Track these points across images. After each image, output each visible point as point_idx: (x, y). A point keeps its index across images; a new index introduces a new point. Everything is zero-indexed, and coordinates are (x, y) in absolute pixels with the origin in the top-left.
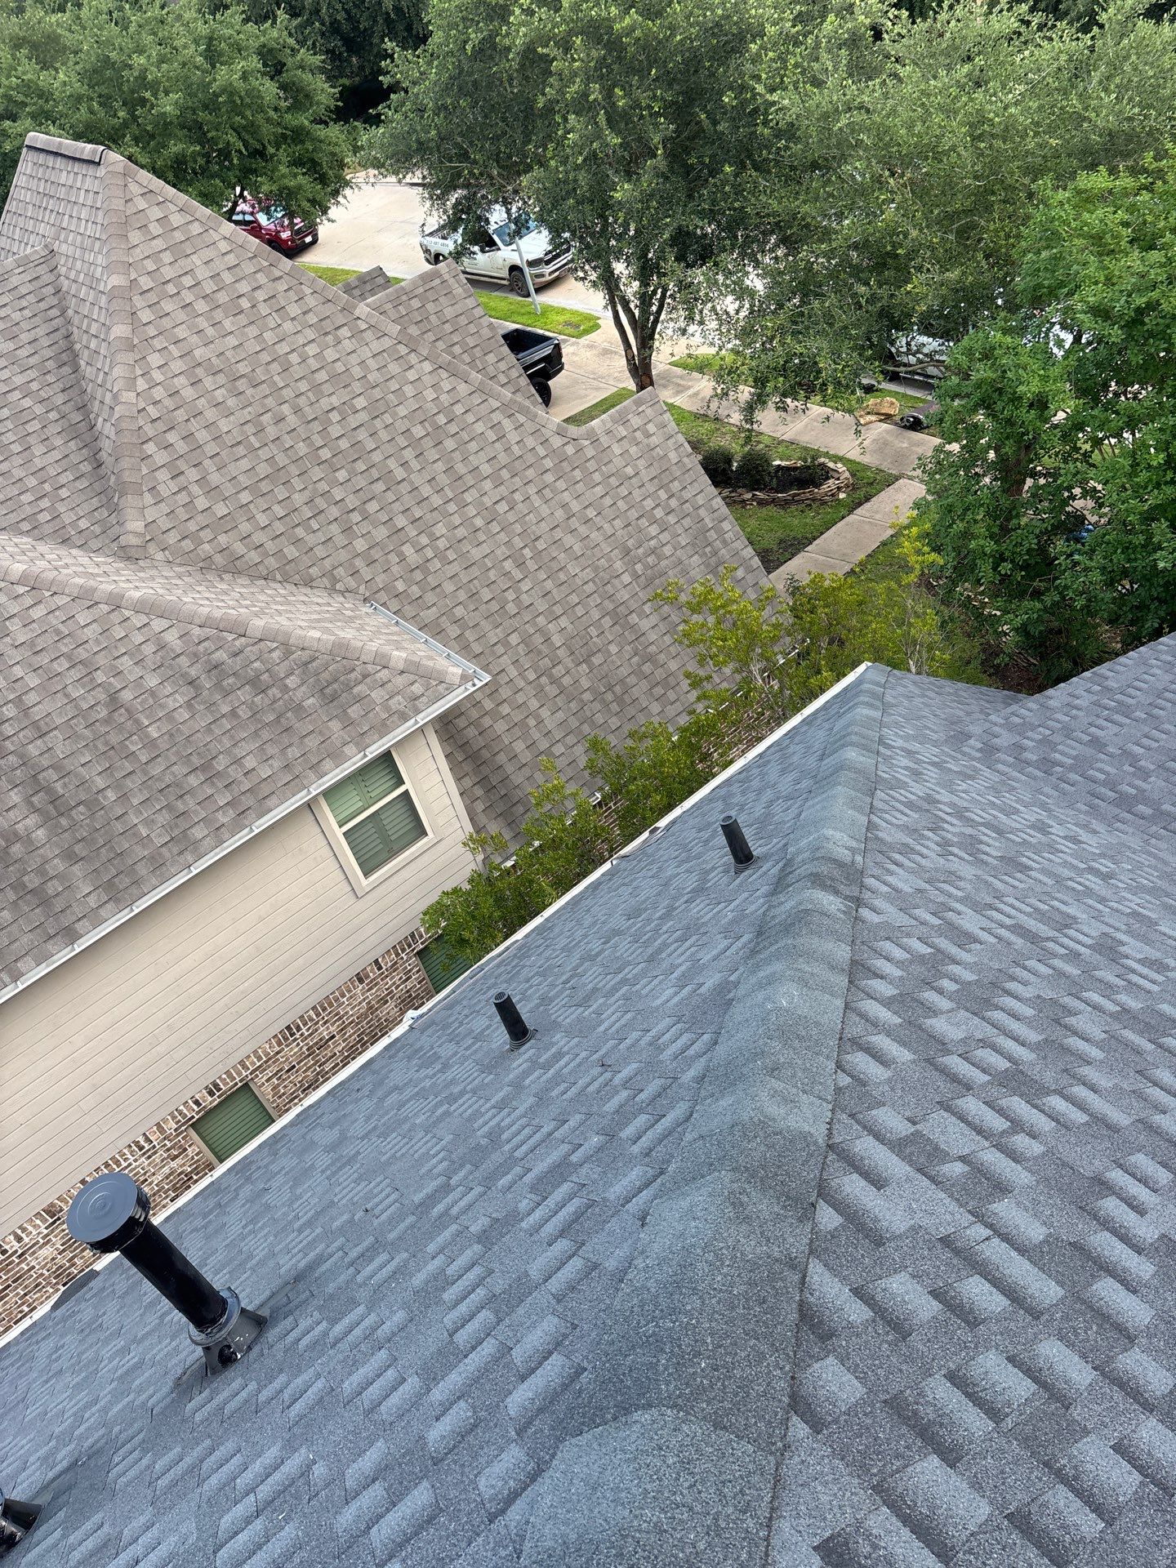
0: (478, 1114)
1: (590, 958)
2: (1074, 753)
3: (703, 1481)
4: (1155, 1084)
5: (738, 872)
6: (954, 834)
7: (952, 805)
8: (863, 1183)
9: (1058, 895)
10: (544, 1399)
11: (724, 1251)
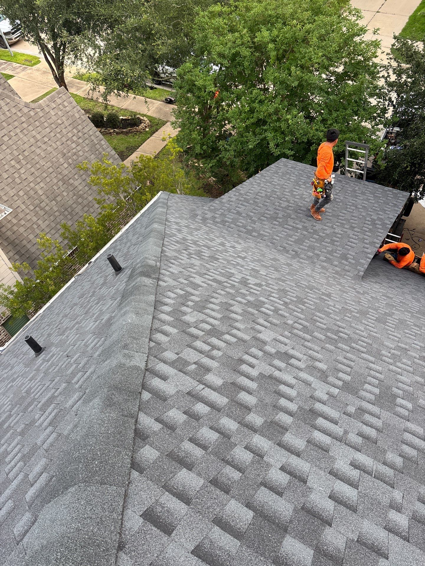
0: (23, 384)
1: (66, 316)
2: (232, 217)
3: (96, 506)
4: (258, 324)
5: (117, 275)
6: (193, 250)
7: (192, 240)
8: (159, 380)
9: (228, 267)
10: (39, 492)
11: (105, 418)
